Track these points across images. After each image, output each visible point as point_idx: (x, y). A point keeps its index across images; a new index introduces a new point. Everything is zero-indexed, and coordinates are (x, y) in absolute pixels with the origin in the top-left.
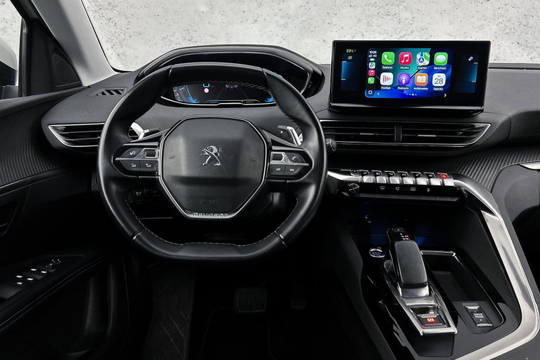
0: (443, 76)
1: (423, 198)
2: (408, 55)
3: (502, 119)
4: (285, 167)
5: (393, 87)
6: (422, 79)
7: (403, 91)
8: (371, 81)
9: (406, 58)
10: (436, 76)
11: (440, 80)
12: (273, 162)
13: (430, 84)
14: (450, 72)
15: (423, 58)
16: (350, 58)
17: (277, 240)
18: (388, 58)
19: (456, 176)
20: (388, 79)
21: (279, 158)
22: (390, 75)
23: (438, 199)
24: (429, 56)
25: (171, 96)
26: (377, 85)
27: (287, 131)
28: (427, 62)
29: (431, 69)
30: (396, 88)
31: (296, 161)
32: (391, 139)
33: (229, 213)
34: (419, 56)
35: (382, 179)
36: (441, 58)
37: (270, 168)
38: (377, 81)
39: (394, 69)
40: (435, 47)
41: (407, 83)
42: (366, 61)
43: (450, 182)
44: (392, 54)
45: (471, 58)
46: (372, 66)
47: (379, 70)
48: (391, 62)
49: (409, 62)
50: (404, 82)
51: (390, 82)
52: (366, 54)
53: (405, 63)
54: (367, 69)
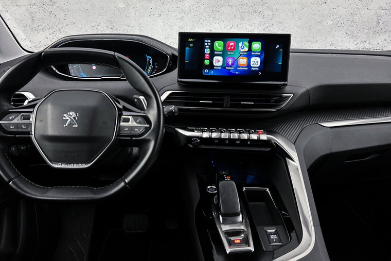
0: (258, 59)
1: (246, 149)
2: (233, 44)
3: (301, 91)
4: (132, 128)
5: (223, 67)
6: (243, 61)
7: (230, 70)
8: (207, 62)
9: (232, 46)
10: (253, 59)
11: (256, 62)
12: (122, 124)
13: (249, 65)
14: (263, 56)
15: (243, 46)
16: (191, 45)
17: (122, 184)
18: (219, 45)
19: (269, 132)
20: (219, 61)
21: (127, 120)
22: (220, 58)
23: (256, 149)
24: (248, 44)
26: (211, 66)
27: (139, 100)
28: (246, 49)
29: (249, 54)
30: (225, 68)
31: (140, 123)
32: (221, 106)
33: (86, 163)
34: (240, 44)
35: (214, 135)
36: (257, 46)
37: (120, 129)
38: (211, 62)
39: (223, 54)
40: (252, 38)
41: (233, 64)
42: (204, 47)
43: (264, 137)
44: (221, 43)
45: (278, 46)
46: (207, 51)
47: (212, 54)
48: (221, 48)
49: (234, 49)
50: (230, 63)
51: (220, 64)
52: (203, 43)
53: (231, 49)
54: (204, 53)
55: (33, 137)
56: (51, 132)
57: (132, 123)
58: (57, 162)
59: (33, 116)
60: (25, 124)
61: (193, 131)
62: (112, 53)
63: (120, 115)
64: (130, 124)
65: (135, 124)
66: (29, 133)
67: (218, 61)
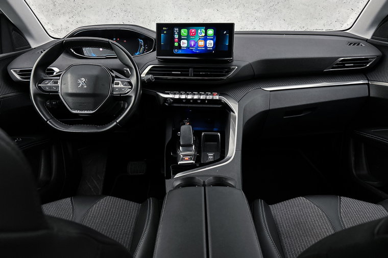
0: (212, 42)
1: (204, 106)
2: (193, 31)
3: (243, 64)
4: (120, 89)
5: (188, 48)
6: (201, 43)
7: (192, 50)
8: (176, 44)
9: (193, 32)
10: (208, 41)
11: (210, 44)
12: (115, 86)
13: (205, 46)
14: (215, 40)
15: (201, 32)
16: (165, 32)
17: (115, 123)
18: (184, 32)
19: (221, 94)
21: (118, 84)
22: (185, 41)
23: (211, 106)
24: (204, 31)
25: (82, 53)
26: (179, 47)
27: (127, 71)
28: (203, 34)
29: (206, 38)
30: (189, 48)
31: (125, 85)
32: (188, 75)
33: (92, 110)
34: (199, 31)
35: (183, 97)
36: (211, 32)
37: (113, 89)
38: (179, 44)
39: (187, 39)
40: (207, 26)
41: (194, 45)
42: (174, 34)
43: (217, 97)
44: (186, 30)
45: (225, 32)
46: (176, 36)
47: (180, 39)
48: (186, 34)
49: (195, 35)
50: (192, 45)
51: (186, 45)
52: (173, 30)
53: (193, 35)
54: (174, 38)
55: (60, 94)
56: (70, 91)
57: (120, 86)
58: (75, 109)
59: (59, 81)
60: (55, 86)
61: (168, 94)
62: (107, 40)
63: (113, 80)
64: (119, 86)
65: (122, 86)
66: (57, 92)
67: (184, 44)
